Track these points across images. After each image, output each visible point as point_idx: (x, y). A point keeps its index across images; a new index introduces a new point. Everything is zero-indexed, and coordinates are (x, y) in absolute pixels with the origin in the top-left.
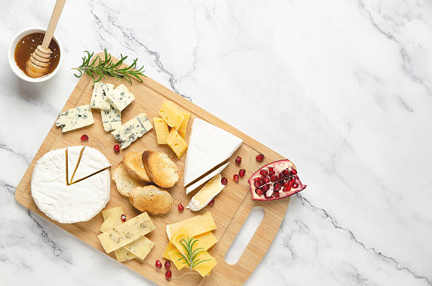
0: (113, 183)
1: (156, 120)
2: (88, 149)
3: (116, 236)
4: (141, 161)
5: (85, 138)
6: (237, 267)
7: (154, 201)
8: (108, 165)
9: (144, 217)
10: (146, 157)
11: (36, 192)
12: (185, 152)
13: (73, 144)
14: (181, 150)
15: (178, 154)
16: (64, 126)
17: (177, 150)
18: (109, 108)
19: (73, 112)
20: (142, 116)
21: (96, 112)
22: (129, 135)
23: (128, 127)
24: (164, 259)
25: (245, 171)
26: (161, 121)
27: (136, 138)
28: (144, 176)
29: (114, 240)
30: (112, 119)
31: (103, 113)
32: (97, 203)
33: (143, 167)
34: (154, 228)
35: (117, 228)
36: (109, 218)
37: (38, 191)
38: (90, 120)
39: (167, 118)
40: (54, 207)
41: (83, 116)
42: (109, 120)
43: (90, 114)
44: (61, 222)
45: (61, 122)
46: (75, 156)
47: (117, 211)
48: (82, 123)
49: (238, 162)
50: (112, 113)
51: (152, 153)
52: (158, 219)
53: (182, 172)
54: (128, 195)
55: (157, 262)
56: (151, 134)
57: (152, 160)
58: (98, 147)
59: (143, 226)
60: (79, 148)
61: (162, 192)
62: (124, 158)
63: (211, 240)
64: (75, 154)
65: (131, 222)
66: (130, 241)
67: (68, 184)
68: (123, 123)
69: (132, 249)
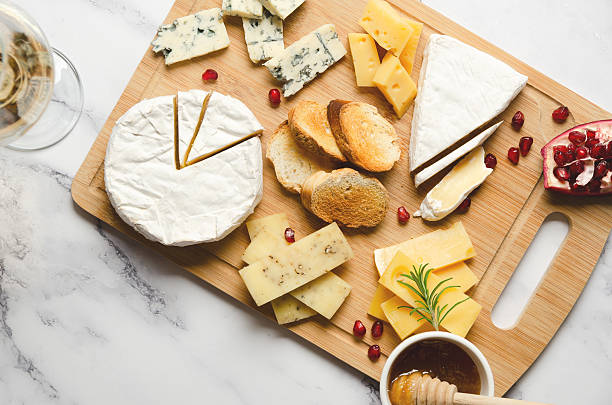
0: (269, 166)
1: (354, 37)
2: (216, 96)
3: (275, 270)
4: (326, 121)
5: (210, 77)
6: (515, 334)
7: (357, 197)
8: (257, 127)
9: (331, 232)
10: (334, 111)
11: (116, 184)
12: (411, 103)
13: (186, 88)
14: (405, 99)
15: (398, 106)
16: (169, 51)
17: (397, 99)
18: (259, 12)
19: (188, 23)
20: (325, 28)
21: (233, 21)
22: (300, 67)
23: (298, 51)
24: (370, 317)
25: (531, 139)
26: (364, 40)
27: (313, 75)
28: (331, 148)
29: (273, 280)
30: (265, 37)
31: (246, 25)
32: (238, 204)
33: (329, 131)
34: (351, 255)
35: (277, 256)
36: (261, 236)
37: (117, 180)
38: (222, 38)
39: (377, 32)
40: (153, 212)
41: (206, 31)
42: (260, 38)
43: (221, 28)
44: (166, 242)
45: (162, 44)
46: (193, 109)
47: (276, 221)
48: (205, 45)
49: (518, 124)
50: (266, 24)
51: (347, 102)
52: (360, 240)
53: (406, 143)
54: (298, 189)
55: (357, 322)
56: (342, 68)
57: (347, 117)
58: (236, 94)
59: (329, 251)
60: (200, 95)
61: (369, 180)
62: (292, 114)
63: (467, 277)
64: (194, 105)
65: (306, 242)
66: (303, 281)
67: (179, 167)
68: (286, 45)
69: (308, 299)
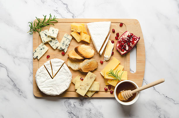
0: (69, 68)
1: (72, 33)
2: (52, 60)
3: (83, 88)
4: (76, 53)
5: (48, 57)
6: (137, 72)
7: (90, 64)
8: (63, 62)
9: (90, 74)
10: (76, 50)
11: (42, 89)
12: (91, 39)
13: (45, 62)
14: (89, 39)
15: (88, 41)
16: (37, 57)
17: (87, 40)
18: (51, 39)
19: (38, 49)
20: (65, 35)
21: (47, 44)
22: (65, 45)
23: (62, 42)
24: (106, 86)
25: (118, 33)
26: (74, 33)
27: (68, 45)
28: (80, 58)
29: (83, 90)
30: (54, 43)
31: (50, 43)
32: (68, 79)
33: (77, 55)
34: (96, 76)
35: (81, 84)
36: (76, 82)
37: (42, 88)
38: (46, 48)
39: (76, 30)
40: (52, 90)
41: (42, 49)
42: (54, 44)
43: (45, 46)
44: (58, 94)
45: (35, 56)
47: (78, 78)
48: (44, 52)
49: (114, 32)
50: (53, 41)
51: (78, 47)
52: (95, 72)
53: (94, 48)
54: (78, 69)
55: (105, 88)
57: (80, 50)
58: (55, 57)
59: (91, 78)
60: (48, 62)
61: (91, 59)
62: (68, 55)
63: (121, 67)
64: (49, 65)
65: (86, 79)
66: (89, 86)
67: (52, 78)
68: (60, 42)
69: (92, 89)
